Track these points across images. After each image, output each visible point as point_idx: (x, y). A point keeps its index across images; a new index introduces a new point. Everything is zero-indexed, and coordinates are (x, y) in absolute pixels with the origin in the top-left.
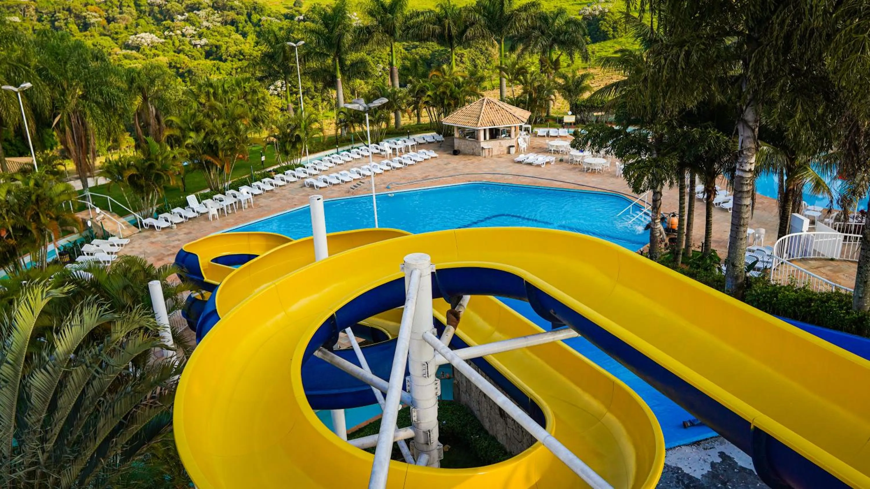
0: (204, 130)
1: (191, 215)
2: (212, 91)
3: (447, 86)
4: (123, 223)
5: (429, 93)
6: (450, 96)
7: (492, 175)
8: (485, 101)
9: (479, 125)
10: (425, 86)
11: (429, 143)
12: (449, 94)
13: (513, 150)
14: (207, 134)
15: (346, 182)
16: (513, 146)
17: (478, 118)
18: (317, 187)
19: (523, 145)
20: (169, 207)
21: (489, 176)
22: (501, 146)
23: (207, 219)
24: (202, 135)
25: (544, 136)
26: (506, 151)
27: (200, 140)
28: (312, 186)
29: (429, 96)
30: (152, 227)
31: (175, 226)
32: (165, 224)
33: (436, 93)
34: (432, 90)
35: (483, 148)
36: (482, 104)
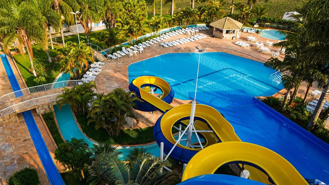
0: (130, 25)
1: (123, 54)
2: (130, 5)
3: (213, 9)
4: (102, 56)
5: (206, 12)
6: (214, 13)
7: (226, 50)
8: (227, 19)
9: (224, 28)
10: (205, 8)
11: (203, 30)
12: (213, 13)
13: (234, 38)
14: (130, 26)
15: (175, 46)
16: (234, 37)
17: (224, 26)
18: (165, 47)
19: (238, 37)
20: (116, 51)
21: (225, 50)
22: (230, 36)
23: (129, 57)
24: (129, 26)
25: (246, 32)
26: (231, 38)
27: (128, 28)
28: (163, 46)
29: (206, 13)
30: (111, 58)
31: (119, 59)
32: (115, 58)
33: (208, 12)
34: (208, 10)
35: (223, 37)
36: (226, 20)
